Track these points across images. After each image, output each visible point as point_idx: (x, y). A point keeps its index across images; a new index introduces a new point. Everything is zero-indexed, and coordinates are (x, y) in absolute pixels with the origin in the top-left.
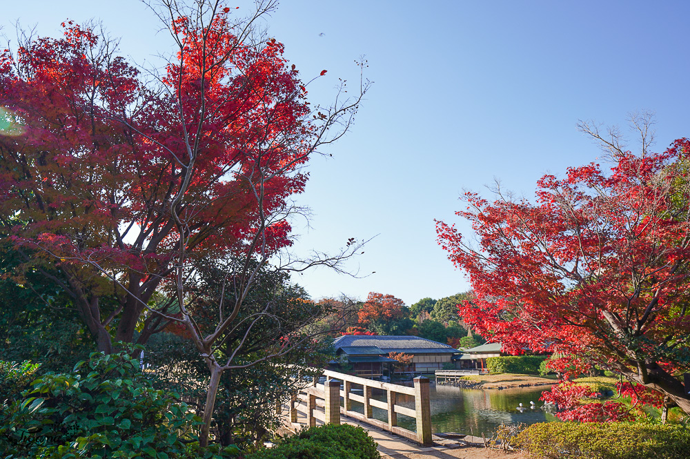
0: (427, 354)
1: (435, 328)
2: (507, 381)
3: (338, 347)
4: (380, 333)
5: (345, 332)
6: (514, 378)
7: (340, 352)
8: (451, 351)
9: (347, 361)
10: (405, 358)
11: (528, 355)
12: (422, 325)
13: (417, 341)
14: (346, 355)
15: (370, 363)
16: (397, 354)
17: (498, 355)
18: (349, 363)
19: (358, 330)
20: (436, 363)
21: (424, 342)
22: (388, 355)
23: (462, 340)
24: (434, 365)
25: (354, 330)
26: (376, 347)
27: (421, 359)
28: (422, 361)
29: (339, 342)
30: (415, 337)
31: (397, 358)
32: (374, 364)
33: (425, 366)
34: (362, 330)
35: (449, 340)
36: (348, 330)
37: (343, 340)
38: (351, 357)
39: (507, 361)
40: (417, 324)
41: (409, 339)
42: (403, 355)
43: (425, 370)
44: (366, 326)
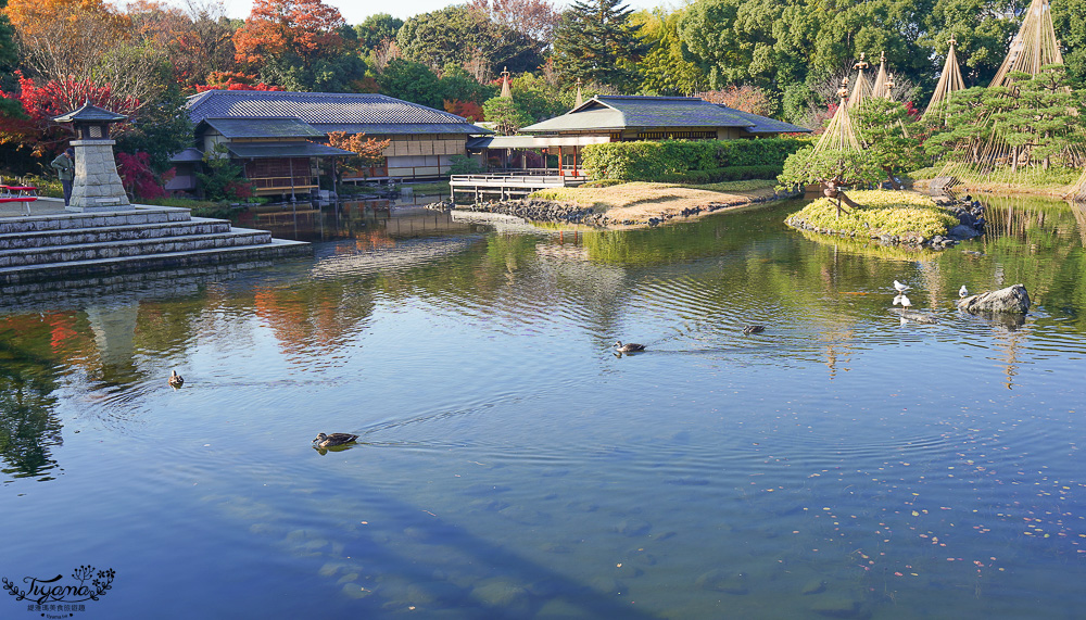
0: (412, 137)
1: (417, 78)
2: (649, 201)
3: (196, 120)
4: (290, 88)
5: (205, 83)
6: (661, 193)
7: (204, 130)
8: (466, 130)
9: (224, 156)
10: (369, 146)
11: (675, 138)
12: (386, 70)
13: (389, 106)
14: (221, 140)
15: (285, 160)
16: (347, 136)
17: (604, 140)
18: (233, 161)
19: (236, 80)
20: (433, 156)
21: (405, 108)
22: (326, 139)
23: (489, 106)
24: (429, 162)
25: (225, 79)
26: (296, 119)
27: (402, 148)
28: (403, 152)
29: (198, 107)
30: (383, 97)
31: (352, 146)
32: (296, 160)
33: (409, 163)
34: (246, 78)
35: (447, 105)
36: (210, 79)
37: (206, 101)
38: (236, 144)
39: (633, 155)
40: (372, 71)
41: (368, 101)
42: (364, 139)
43: (409, 172)
44: (254, 69)
